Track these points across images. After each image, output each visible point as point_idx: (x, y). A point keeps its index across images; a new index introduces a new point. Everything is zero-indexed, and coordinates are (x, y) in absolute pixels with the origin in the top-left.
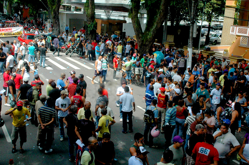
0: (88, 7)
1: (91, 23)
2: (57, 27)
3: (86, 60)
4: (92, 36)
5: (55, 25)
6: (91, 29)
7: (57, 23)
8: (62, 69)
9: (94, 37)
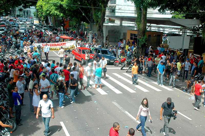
0: (140, 22)
1: (142, 37)
2: (102, 39)
3: (143, 75)
4: (143, 49)
5: (100, 37)
6: (143, 44)
7: (102, 35)
8: (131, 92)
9: (144, 51)
